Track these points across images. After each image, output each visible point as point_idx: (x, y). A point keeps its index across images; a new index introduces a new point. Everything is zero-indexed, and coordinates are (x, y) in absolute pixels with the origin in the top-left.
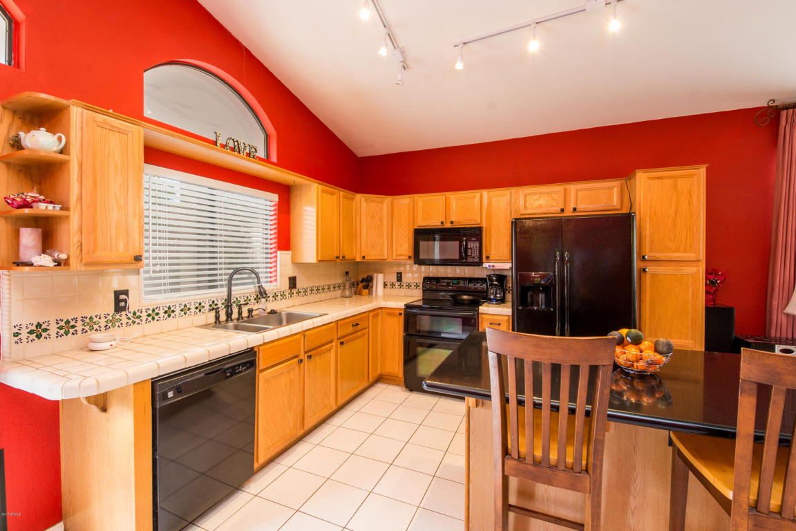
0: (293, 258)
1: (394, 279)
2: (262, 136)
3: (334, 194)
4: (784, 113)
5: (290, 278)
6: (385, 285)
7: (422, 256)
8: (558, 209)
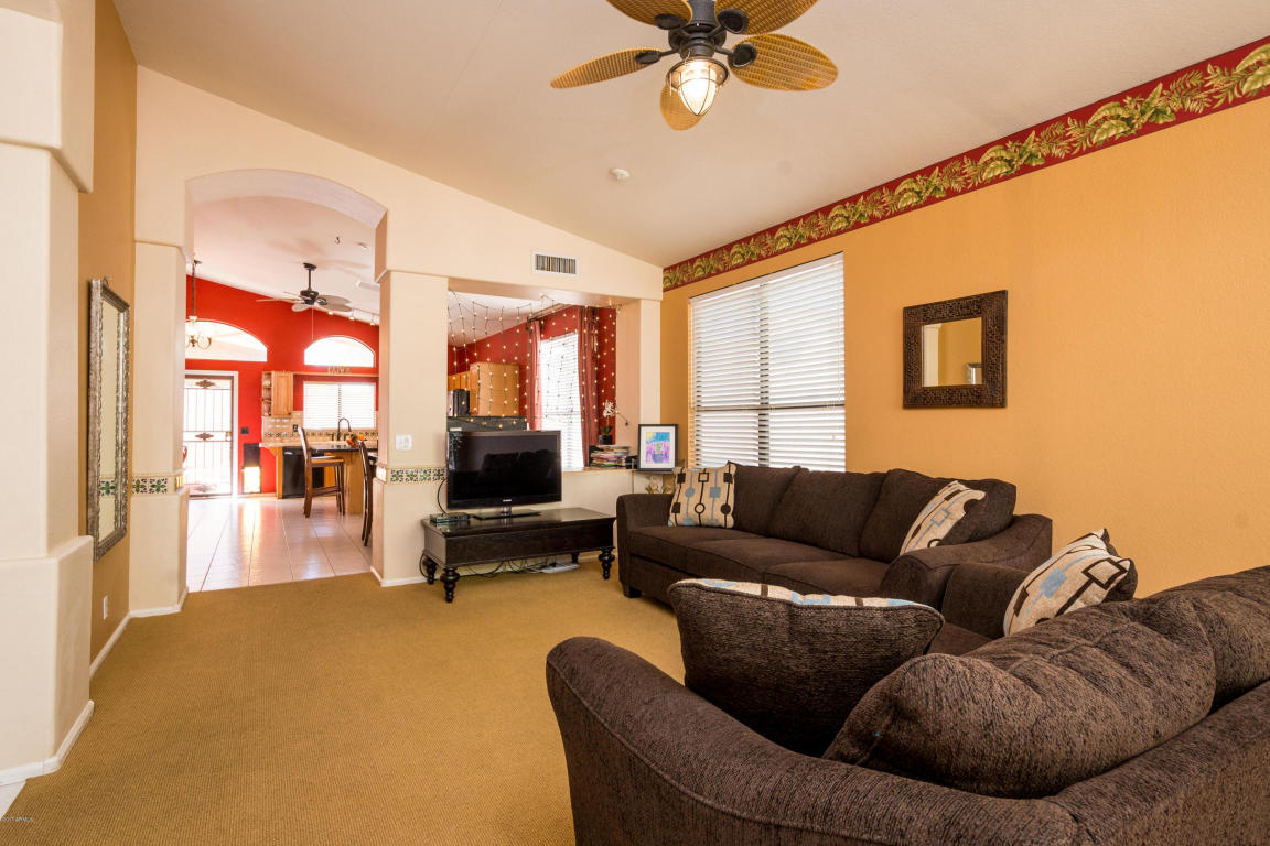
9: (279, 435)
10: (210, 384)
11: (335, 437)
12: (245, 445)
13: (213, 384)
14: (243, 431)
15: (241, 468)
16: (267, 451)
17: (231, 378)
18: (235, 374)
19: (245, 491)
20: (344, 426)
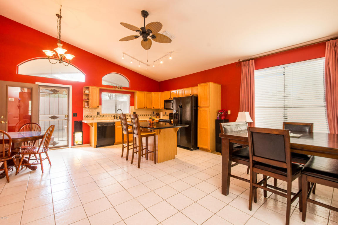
0: (134, 108)
1: (164, 114)
2: (128, 82)
3: (143, 93)
4: (242, 63)
5: (134, 112)
6: (163, 115)
7: (166, 107)
8: (190, 94)
9: (91, 117)
10: (57, 91)
11: (116, 118)
12: (75, 121)
13: (58, 91)
14: (74, 115)
15: (73, 133)
16: (86, 124)
17: (69, 88)
18: (71, 87)
19: (75, 144)
20: (119, 112)
